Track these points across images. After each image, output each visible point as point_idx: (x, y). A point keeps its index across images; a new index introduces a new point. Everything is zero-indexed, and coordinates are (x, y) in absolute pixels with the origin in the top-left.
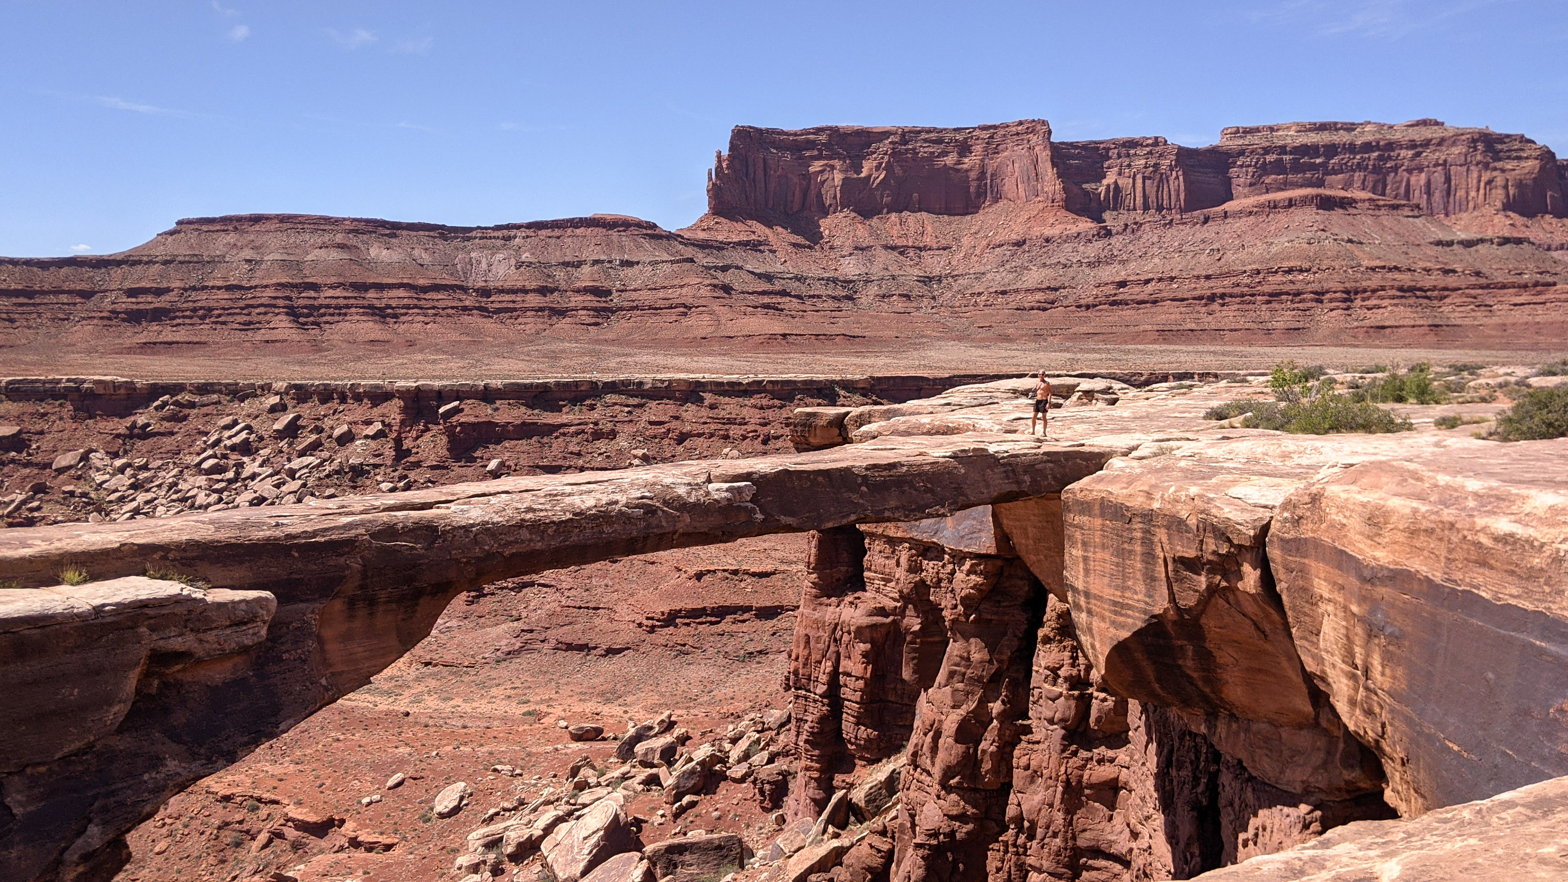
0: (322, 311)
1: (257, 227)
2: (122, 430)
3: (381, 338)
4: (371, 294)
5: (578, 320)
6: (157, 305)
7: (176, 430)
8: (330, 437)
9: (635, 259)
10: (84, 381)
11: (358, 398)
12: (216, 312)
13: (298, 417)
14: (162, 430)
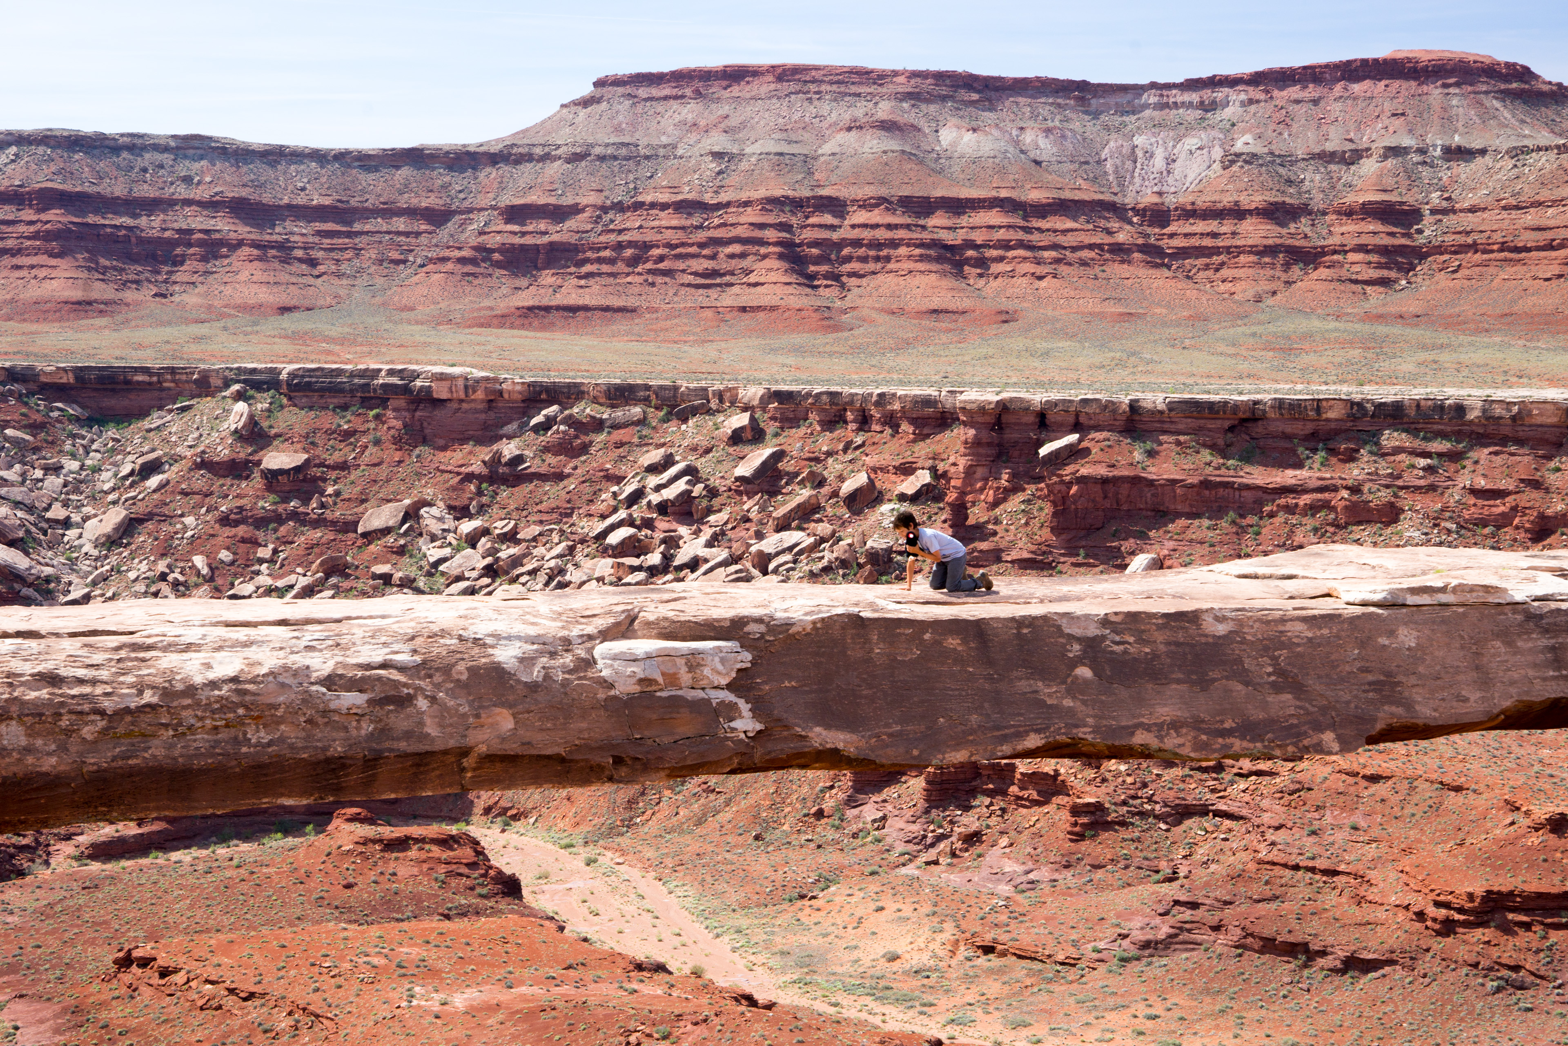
0: (846, 251)
1: (735, 90)
2: (477, 467)
3: (952, 306)
4: (938, 220)
5: (1344, 273)
6: (555, 238)
7: (567, 471)
8: (835, 494)
9: (1477, 145)
10: (416, 375)
11: (891, 421)
12: (656, 252)
13: (778, 456)
14: (543, 470)
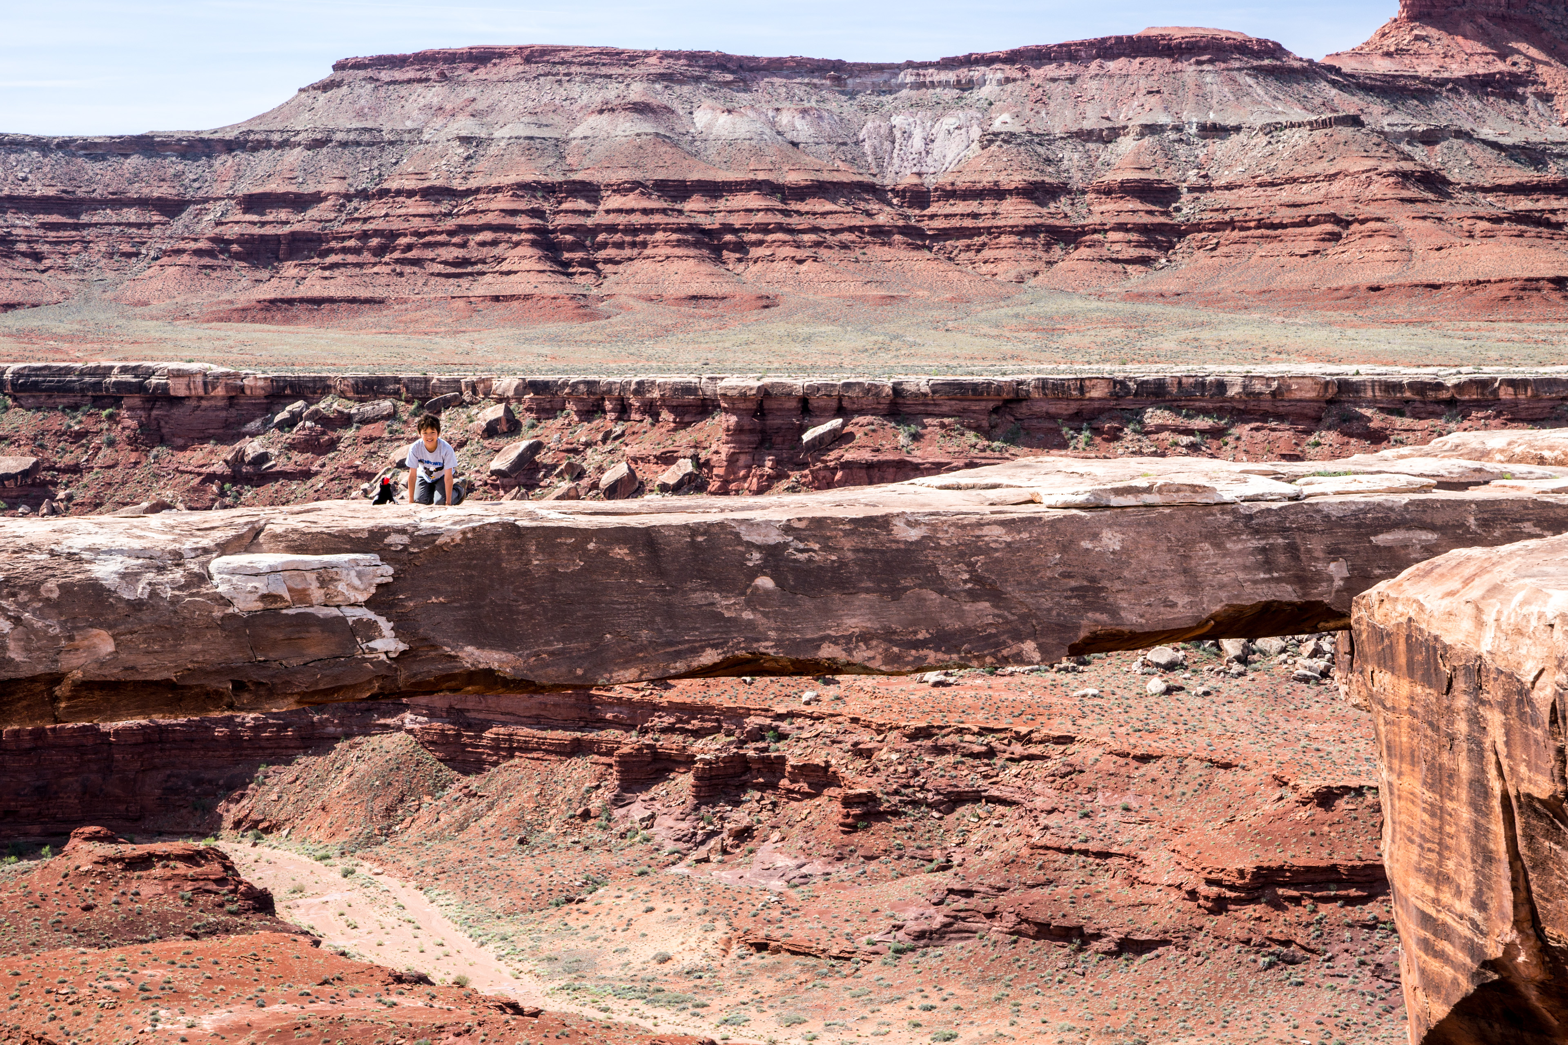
0: (601, 237)
1: (482, 72)
2: (218, 467)
3: (711, 292)
4: (695, 203)
5: (1104, 252)
6: (297, 227)
7: (314, 468)
8: (595, 486)
9: (1232, 122)
10: (152, 372)
11: (651, 410)
12: (403, 241)
13: (536, 447)
14: (290, 467)
